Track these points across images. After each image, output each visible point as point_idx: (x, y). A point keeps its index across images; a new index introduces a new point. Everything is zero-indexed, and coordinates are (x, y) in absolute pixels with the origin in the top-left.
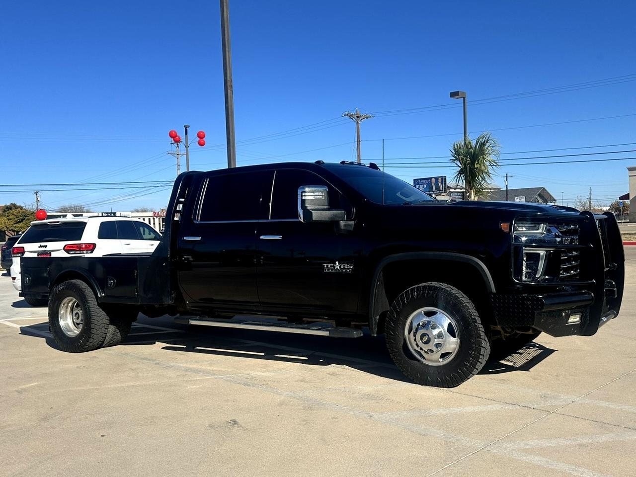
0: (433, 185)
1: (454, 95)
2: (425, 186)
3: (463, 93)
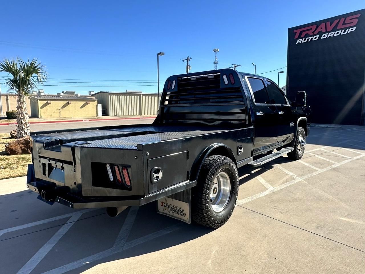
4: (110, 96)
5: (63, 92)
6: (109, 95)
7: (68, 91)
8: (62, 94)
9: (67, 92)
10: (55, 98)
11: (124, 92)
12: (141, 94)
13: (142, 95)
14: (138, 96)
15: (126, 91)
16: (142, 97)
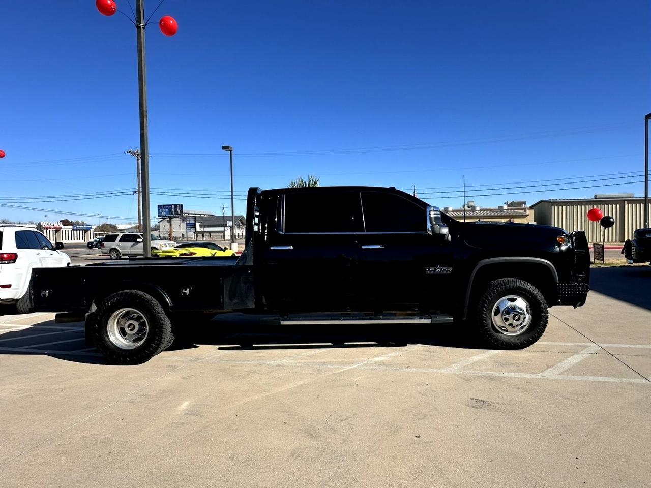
0: (173, 210)
1: (225, 148)
2: (167, 210)
3: (231, 148)
4: (553, 207)
5: (507, 204)
6: (552, 205)
7: (515, 201)
8: (506, 207)
9: (513, 202)
10: (495, 214)
11: (591, 197)
12: (624, 201)
13: (626, 202)
14: (618, 206)
15: (595, 196)
16: (626, 206)
